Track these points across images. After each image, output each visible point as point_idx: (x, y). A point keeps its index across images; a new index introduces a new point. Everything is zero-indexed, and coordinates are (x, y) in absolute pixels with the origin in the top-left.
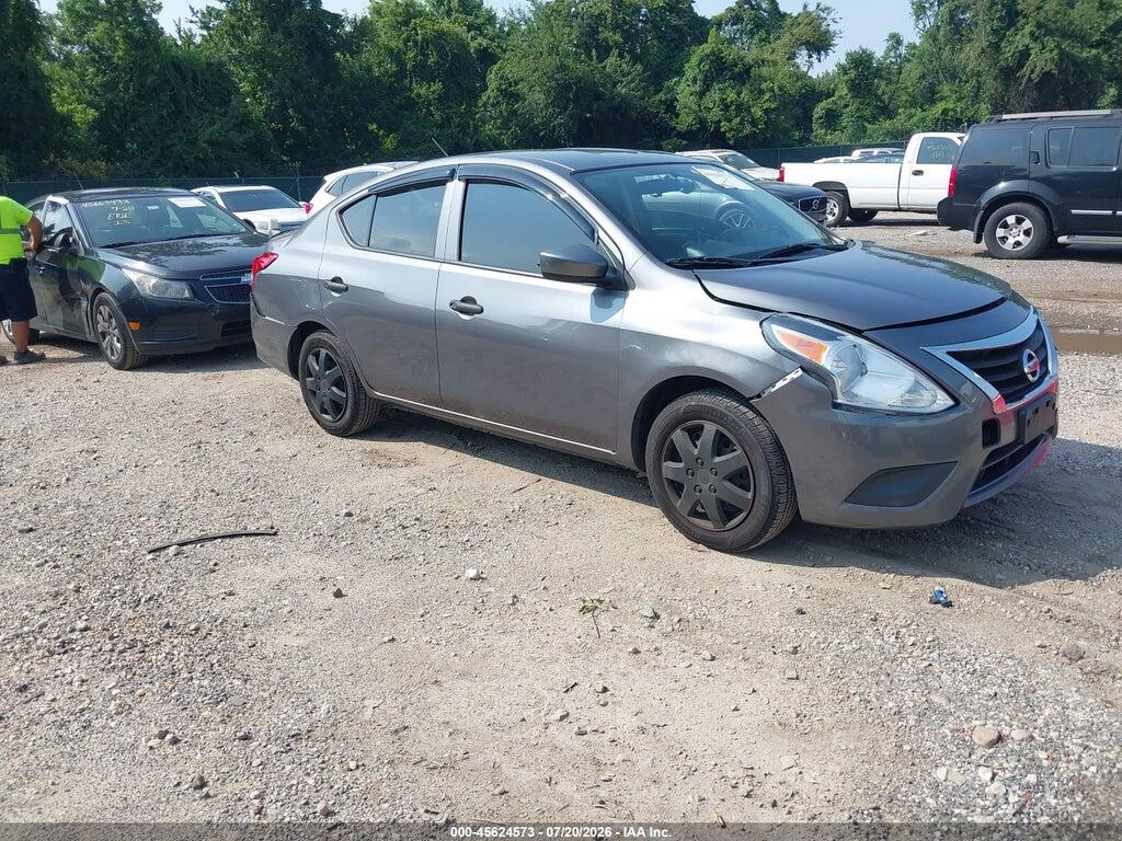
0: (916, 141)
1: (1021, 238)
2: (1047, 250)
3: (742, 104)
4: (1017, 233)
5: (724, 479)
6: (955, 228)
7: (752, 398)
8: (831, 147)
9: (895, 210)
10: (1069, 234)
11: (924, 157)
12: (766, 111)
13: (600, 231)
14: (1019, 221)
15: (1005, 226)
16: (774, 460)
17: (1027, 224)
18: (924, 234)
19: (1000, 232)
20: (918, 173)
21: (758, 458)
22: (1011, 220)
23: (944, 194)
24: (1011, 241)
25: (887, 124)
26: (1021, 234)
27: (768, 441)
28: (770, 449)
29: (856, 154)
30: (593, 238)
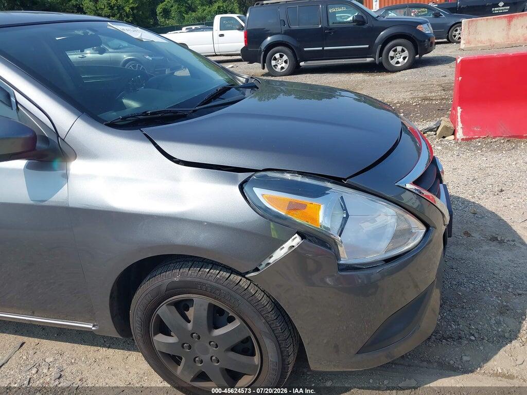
0: (217, 19)
1: (284, 65)
2: (296, 70)
3: (120, 6)
4: (281, 63)
5: (227, 350)
6: (251, 62)
7: (248, 273)
8: (170, 27)
9: (213, 56)
10: (305, 60)
11: (223, 27)
12: (132, 9)
13: (17, 94)
14: (281, 56)
15: (275, 59)
16: (278, 325)
17: (285, 57)
18: (232, 67)
19: (273, 63)
20: (222, 35)
21: (260, 326)
22: (277, 56)
23: (243, 45)
24: (279, 67)
25: (194, 14)
26: (283, 62)
27: (269, 308)
28: (272, 316)
29: (184, 29)
30: (9, 104)
